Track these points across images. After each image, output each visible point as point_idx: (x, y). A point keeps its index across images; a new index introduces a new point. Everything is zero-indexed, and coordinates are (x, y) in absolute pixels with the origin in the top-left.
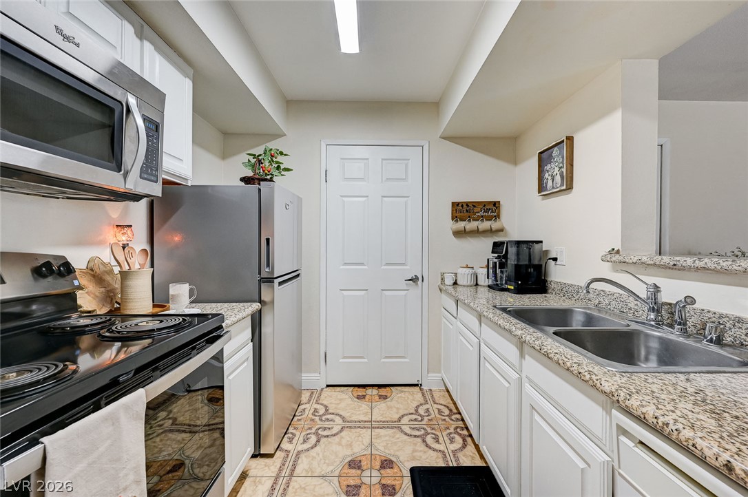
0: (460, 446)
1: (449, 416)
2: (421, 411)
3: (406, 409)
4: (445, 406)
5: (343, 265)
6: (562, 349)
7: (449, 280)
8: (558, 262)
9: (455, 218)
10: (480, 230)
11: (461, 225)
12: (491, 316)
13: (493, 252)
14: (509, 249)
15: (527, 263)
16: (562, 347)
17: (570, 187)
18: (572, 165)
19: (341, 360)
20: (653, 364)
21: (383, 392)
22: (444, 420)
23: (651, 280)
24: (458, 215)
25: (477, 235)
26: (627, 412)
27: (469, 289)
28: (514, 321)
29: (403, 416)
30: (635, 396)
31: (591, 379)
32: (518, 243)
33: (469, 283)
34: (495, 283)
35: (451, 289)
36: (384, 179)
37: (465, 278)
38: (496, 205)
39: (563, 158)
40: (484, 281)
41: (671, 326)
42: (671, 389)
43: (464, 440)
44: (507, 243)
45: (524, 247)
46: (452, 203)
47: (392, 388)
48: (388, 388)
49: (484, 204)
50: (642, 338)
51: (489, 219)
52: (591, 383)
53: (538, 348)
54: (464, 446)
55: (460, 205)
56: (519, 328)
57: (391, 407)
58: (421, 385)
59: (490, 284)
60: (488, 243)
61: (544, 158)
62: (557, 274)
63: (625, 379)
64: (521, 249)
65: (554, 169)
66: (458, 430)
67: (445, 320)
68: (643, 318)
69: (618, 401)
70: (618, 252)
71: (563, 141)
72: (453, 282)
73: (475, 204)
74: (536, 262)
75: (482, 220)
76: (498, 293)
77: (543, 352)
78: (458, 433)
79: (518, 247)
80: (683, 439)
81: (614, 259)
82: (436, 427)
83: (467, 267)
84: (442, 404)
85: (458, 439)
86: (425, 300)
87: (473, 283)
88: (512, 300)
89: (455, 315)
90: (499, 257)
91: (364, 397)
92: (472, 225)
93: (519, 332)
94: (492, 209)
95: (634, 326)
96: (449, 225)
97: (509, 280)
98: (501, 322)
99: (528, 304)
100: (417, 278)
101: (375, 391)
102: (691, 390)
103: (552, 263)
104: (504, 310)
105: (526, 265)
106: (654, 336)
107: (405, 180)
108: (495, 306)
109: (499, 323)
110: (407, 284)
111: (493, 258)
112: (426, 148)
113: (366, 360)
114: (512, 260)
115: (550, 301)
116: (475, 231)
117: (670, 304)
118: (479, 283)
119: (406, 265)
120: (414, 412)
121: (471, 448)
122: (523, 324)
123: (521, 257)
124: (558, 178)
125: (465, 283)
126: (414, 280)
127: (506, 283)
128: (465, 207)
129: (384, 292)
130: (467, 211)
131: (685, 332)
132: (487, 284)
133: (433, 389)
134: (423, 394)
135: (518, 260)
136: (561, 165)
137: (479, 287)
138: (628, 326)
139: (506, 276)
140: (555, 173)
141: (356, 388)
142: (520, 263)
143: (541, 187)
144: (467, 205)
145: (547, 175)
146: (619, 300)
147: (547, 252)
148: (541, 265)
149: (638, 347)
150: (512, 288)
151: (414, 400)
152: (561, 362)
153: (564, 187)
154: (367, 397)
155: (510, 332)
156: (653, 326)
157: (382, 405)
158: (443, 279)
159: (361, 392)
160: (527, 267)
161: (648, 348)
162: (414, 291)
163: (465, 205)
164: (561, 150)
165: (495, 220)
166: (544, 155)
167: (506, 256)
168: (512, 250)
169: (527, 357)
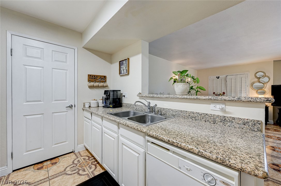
0: (94, 168)
1: (88, 159)
2: (76, 162)
3: (68, 164)
4: (86, 156)
5: (25, 102)
6: (132, 123)
7: (87, 106)
8: (125, 97)
9: (89, 81)
10: (99, 86)
11: (92, 84)
12: (107, 117)
13: (104, 94)
14: (111, 93)
15: (116, 97)
16: (131, 122)
17: (128, 74)
18: (129, 67)
19: (25, 154)
20: (149, 123)
21: (54, 161)
22: (87, 162)
23: (148, 101)
24: (90, 79)
25: (98, 88)
26: (150, 136)
27: (95, 108)
28: (116, 117)
29: (66, 168)
30: (151, 131)
31: (140, 129)
32: (114, 91)
33: (95, 106)
34: (105, 105)
35: (88, 109)
36: (53, 60)
37: (93, 104)
38: (105, 77)
39: (127, 64)
40: (101, 104)
41: (152, 112)
42: (156, 127)
43: (96, 166)
44: (110, 91)
45: (115, 92)
46: (88, 75)
47: (59, 158)
48: (56, 159)
49: (101, 76)
50: (147, 116)
51: (103, 82)
52: (140, 131)
53: (125, 124)
54: (96, 168)
55: (91, 76)
56: (118, 119)
57: (60, 166)
58: (74, 151)
59: (103, 105)
60: (102, 91)
61: (121, 63)
62: (125, 101)
63: (148, 127)
64: (114, 93)
65: (124, 67)
66: (93, 163)
67: (86, 122)
68: (147, 111)
69: (147, 133)
70: (141, 94)
71: (126, 59)
72: (89, 106)
73: (97, 76)
74: (119, 97)
75: (100, 82)
76: (107, 109)
77: (126, 125)
78: (93, 164)
79: (113, 92)
80: (161, 138)
81: (140, 96)
82: (83, 166)
83: (94, 100)
84: (85, 156)
85: (93, 166)
86: (76, 115)
87: (97, 106)
88: (112, 111)
89: (91, 119)
90: (106, 96)
91: (42, 167)
92: (96, 84)
93: (118, 121)
94: (103, 79)
95: (145, 114)
96: (87, 84)
97: (110, 104)
98: (111, 118)
99: (118, 111)
100: (72, 106)
101: (49, 162)
102: (160, 126)
103: (123, 97)
104: (111, 114)
105: (116, 98)
106: (149, 115)
107: (66, 62)
108: (108, 113)
109: (111, 119)
110: (67, 109)
111: (105, 96)
112: (76, 50)
113: (43, 149)
114: (111, 97)
115: (123, 110)
116: (98, 86)
117: (152, 107)
118: (99, 106)
119: (66, 101)
120: (72, 164)
121: (99, 167)
122: (119, 118)
123: (114, 96)
124: (125, 70)
125: (94, 106)
126: (71, 107)
127: (109, 105)
128: (93, 77)
129: (54, 114)
130: (94, 78)
131: (155, 114)
132: (102, 106)
133: (80, 151)
134: (76, 155)
135: (113, 96)
136: (126, 66)
137: (99, 107)
138: (144, 114)
139: (109, 102)
140: (124, 69)
141: (36, 165)
142: (114, 98)
143: (120, 73)
144: (94, 76)
145: (122, 69)
146: (141, 107)
147: (122, 94)
148: (120, 98)
149: (147, 118)
150: (112, 106)
151: (71, 159)
152: (132, 127)
153: (127, 74)
154: (44, 167)
155: (115, 121)
156: (149, 113)
157: (55, 167)
158: (84, 106)
159: (40, 166)
160: (116, 99)
161: (148, 119)
162: (71, 112)
163: (93, 76)
164: (126, 62)
165: (105, 83)
166: (121, 62)
167: (109, 96)
168: (112, 93)
169: (121, 128)
